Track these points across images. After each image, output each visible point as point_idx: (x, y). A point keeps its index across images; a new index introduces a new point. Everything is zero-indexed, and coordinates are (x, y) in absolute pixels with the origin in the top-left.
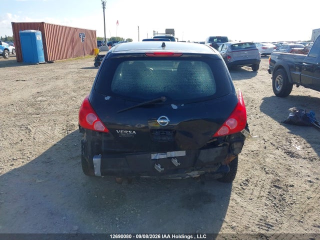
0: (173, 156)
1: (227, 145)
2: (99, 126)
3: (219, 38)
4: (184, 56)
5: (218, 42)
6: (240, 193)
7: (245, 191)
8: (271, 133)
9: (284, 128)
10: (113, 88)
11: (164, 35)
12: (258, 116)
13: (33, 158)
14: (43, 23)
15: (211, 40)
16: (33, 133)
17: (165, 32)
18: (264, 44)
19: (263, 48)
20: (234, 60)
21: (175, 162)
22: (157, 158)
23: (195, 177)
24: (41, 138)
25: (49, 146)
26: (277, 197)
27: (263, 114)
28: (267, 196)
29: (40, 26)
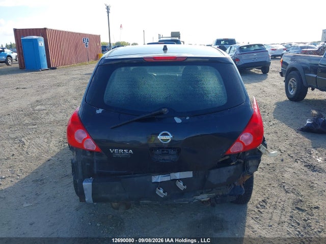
0: (178, 178)
1: (241, 163)
2: (90, 145)
3: (226, 40)
4: (188, 60)
5: (225, 44)
6: (256, 218)
7: (263, 215)
8: (288, 142)
9: (301, 136)
10: (106, 99)
11: (170, 39)
12: (271, 123)
13: (23, 177)
14: (45, 29)
15: (218, 42)
16: (27, 147)
17: (170, 36)
18: (273, 46)
19: (273, 50)
20: (243, 63)
21: (180, 185)
22: (159, 181)
23: (204, 201)
24: (34, 152)
25: (42, 162)
26: (300, 222)
27: (276, 121)
28: (289, 221)
29: (42, 32)
